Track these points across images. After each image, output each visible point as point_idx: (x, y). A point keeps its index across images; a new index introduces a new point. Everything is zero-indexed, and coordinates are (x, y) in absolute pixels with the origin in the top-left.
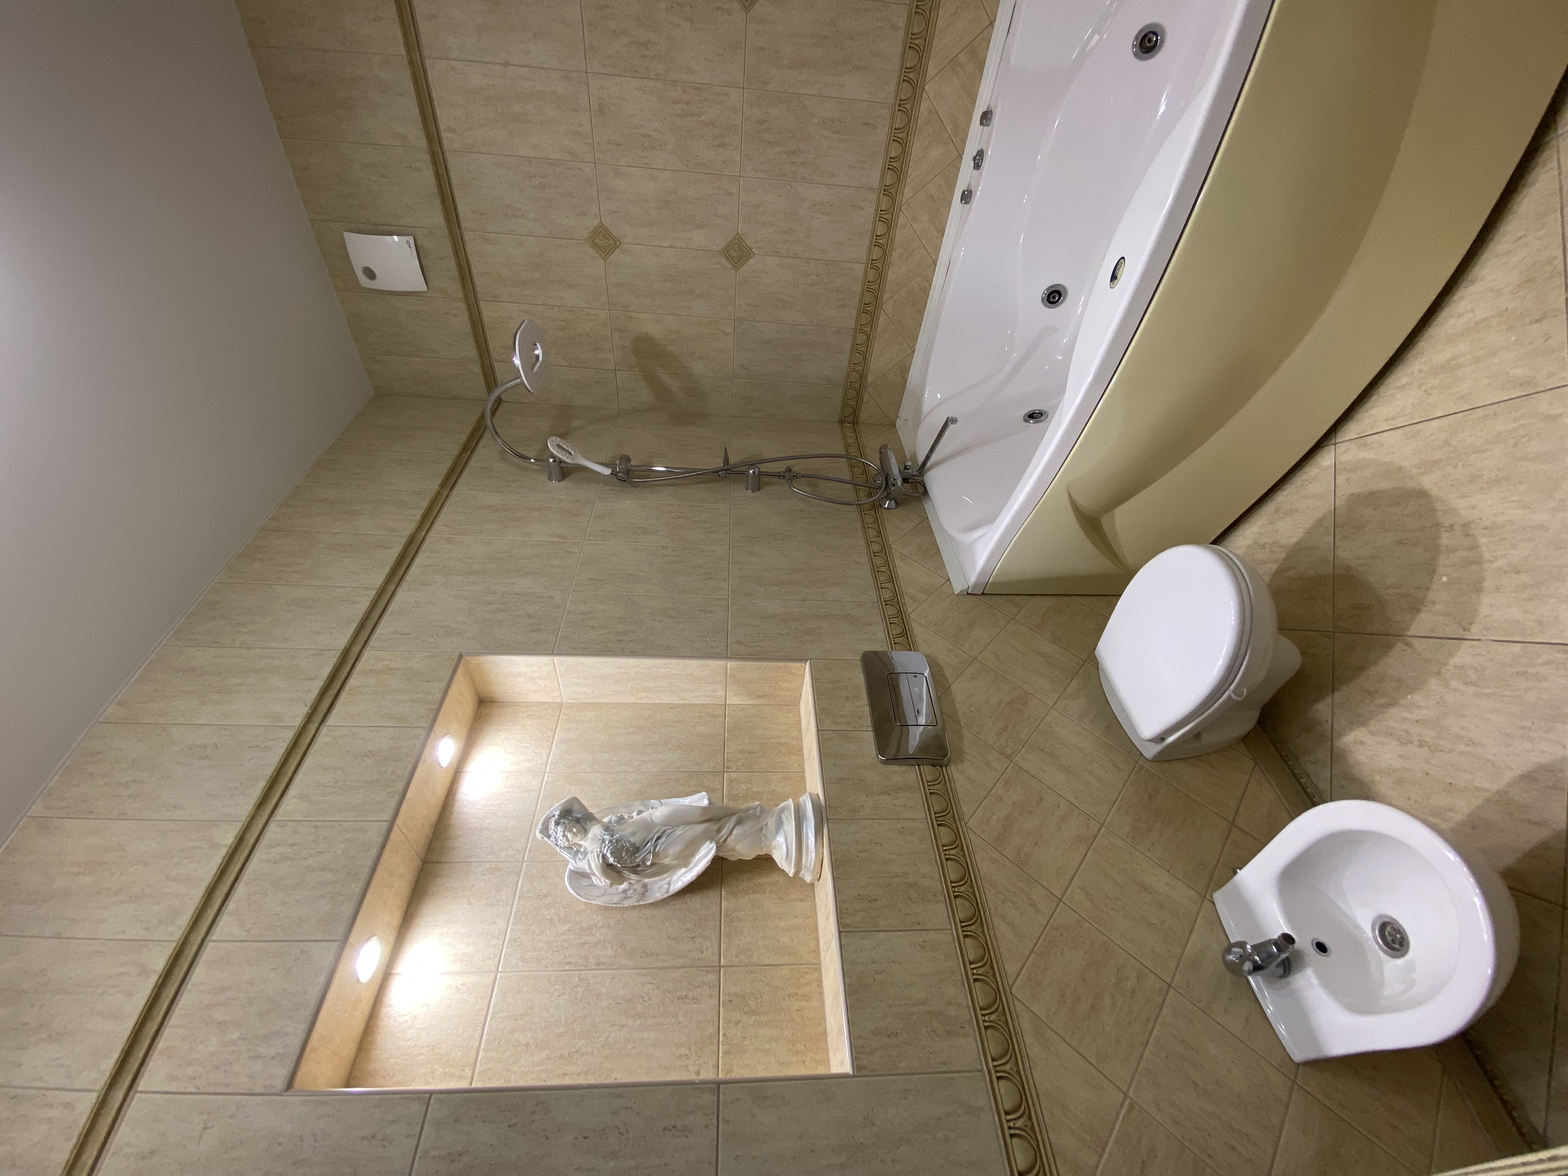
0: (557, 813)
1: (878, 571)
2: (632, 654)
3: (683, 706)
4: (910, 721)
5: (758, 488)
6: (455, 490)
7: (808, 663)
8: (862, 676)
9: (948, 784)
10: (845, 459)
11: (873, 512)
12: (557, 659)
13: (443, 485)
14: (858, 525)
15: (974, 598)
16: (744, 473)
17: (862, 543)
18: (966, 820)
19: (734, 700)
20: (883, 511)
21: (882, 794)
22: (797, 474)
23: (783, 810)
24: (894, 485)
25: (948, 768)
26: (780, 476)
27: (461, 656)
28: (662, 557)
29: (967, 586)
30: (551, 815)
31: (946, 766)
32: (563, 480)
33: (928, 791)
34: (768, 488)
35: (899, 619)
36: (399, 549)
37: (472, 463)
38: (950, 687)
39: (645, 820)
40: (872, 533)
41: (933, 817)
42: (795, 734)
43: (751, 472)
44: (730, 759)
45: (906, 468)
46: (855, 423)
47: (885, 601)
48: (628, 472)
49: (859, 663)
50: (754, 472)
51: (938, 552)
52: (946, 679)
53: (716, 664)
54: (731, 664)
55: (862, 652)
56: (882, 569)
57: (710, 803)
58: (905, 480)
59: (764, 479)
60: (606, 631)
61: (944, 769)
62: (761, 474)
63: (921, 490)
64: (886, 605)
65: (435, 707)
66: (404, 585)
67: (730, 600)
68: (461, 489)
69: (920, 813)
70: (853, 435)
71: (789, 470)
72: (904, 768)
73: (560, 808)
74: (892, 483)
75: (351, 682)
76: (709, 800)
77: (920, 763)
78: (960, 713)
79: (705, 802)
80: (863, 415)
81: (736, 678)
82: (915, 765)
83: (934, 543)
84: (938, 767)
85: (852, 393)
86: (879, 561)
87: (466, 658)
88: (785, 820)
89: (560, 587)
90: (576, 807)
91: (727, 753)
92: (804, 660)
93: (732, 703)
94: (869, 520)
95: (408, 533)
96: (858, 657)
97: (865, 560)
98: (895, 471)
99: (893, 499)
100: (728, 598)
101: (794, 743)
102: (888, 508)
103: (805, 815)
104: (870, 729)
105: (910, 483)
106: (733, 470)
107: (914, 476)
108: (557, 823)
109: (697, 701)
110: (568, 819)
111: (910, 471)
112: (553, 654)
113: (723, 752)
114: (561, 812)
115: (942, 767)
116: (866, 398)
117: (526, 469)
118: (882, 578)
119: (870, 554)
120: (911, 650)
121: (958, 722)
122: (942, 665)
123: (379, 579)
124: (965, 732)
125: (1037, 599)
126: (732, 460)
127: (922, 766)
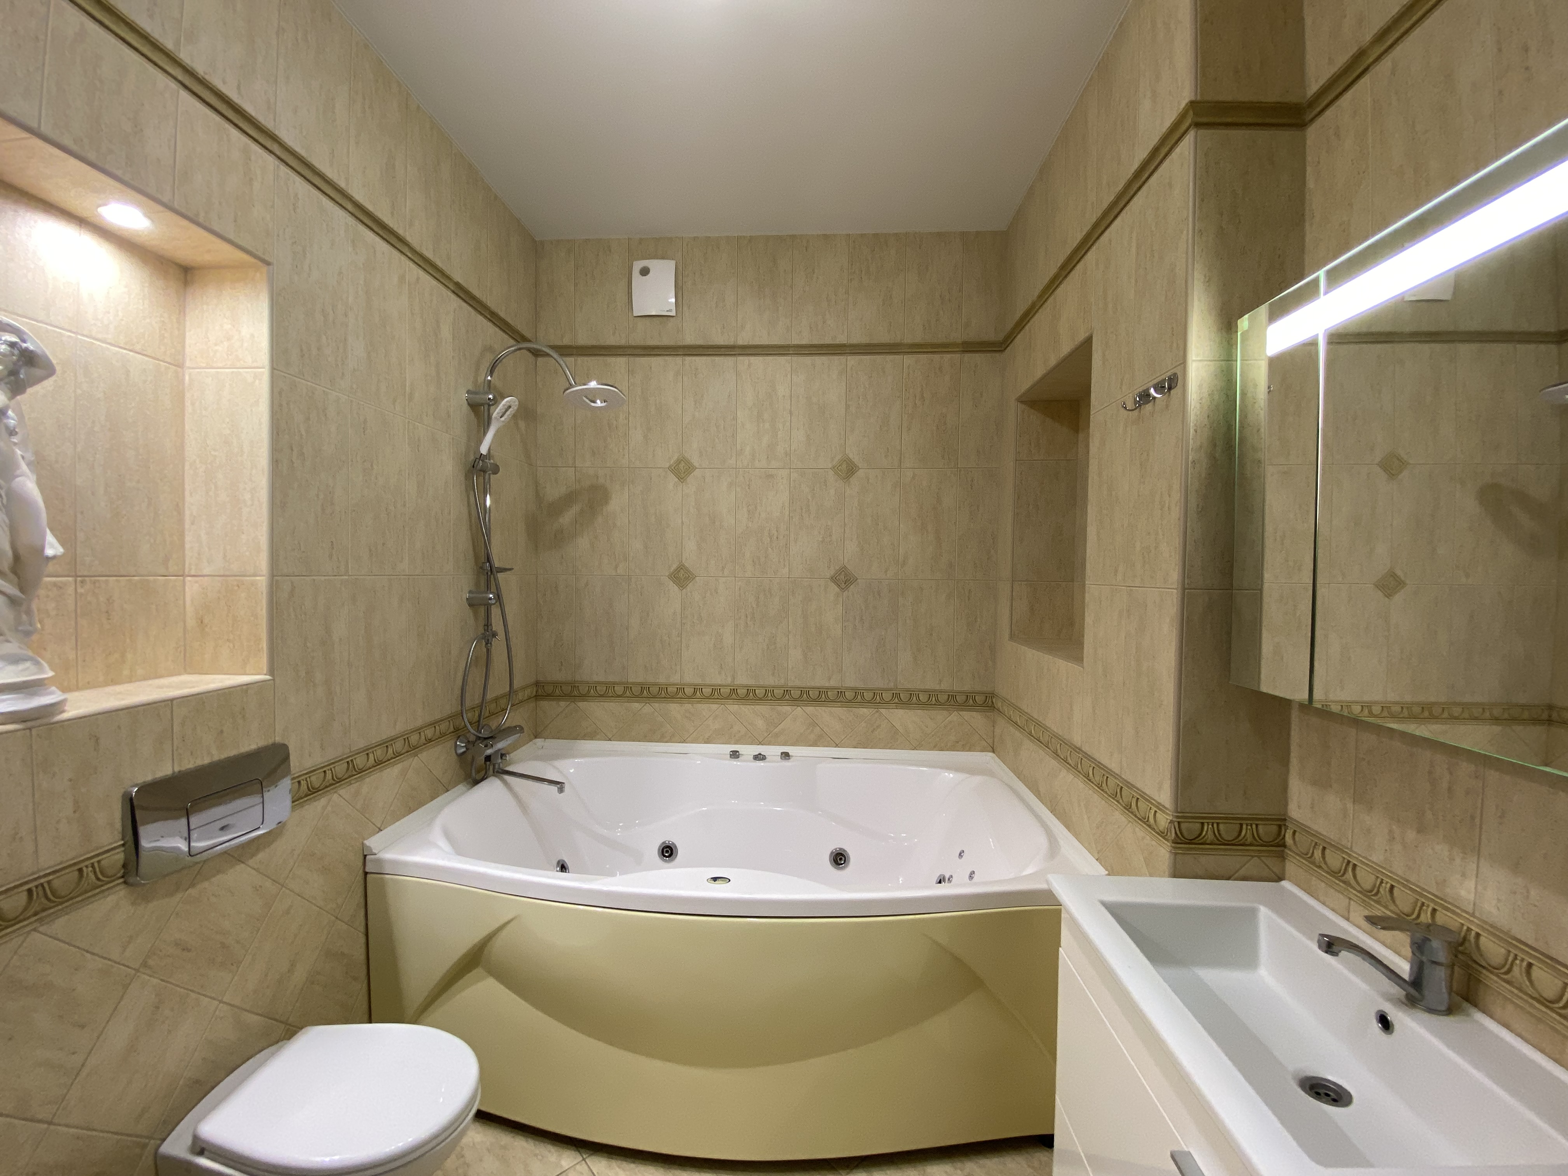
0: (29, 345)
1: (387, 746)
2: (275, 462)
3: (181, 521)
4: (195, 820)
5: (472, 604)
6: (453, 296)
7: (268, 677)
8: (253, 747)
9: (98, 890)
10: (508, 690)
11: (452, 729)
12: (265, 373)
13: (457, 284)
14: (438, 716)
15: (360, 864)
16: (488, 589)
17: (419, 723)
18: (41, 929)
19: (192, 588)
20: (453, 742)
21: (76, 802)
22: (491, 644)
23: (37, 663)
24: (486, 746)
25: (122, 886)
26: (487, 626)
27: (268, 264)
28: (393, 500)
29: (374, 851)
30: (25, 337)
31: (125, 882)
32: (469, 404)
33: (82, 865)
34: (471, 615)
35: (332, 782)
36: (391, 225)
37: (480, 318)
38: (243, 862)
39: (18, 467)
40: (429, 733)
41: (42, 881)
42: (140, 672)
43: (491, 596)
44: (97, 585)
45: (502, 755)
46: (537, 697)
47: (352, 761)
48: (483, 471)
49: (271, 741)
50: (491, 599)
51: (411, 811)
52: (253, 855)
53: (263, 562)
54: (262, 581)
55: (286, 743)
56: (390, 751)
57: (48, 559)
58: (488, 758)
59: (482, 610)
60: (304, 433)
61: (121, 880)
62: (488, 607)
63: (478, 777)
64: (348, 762)
65: (201, 220)
66: (351, 220)
67: (347, 577)
68: (455, 302)
69: (49, 859)
70: (526, 697)
71: (494, 635)
72: (118, 825)
73: (39, 351)
74: (489, 744)
75: (234, 132)
76: (54, 557)
77: (127, 846)
78: (206, 884)
79: (49, 552)
80: (545, 704)
81: (236, 588)
82: (123, 839)
83: (421, 804)
84: (122, 871)
85: (567, 689)
86: (399, 745)
87: (265, 269)
88: (21, 667)
89: (355, 386)
90: (37, 372)
91: (107, 581)
92: (271, 671)
93: (188, 584)
94: (443, 727)
95: (409, 239)
96: (278, 739)
97: (400, 728)
98: (500, 745)
99: (467, 749)
100: (349, 576)
101: (126, 672)
102: (456, 745)
103: (34, 694)
104: (177, 769)
105: (485, 763)
106: (492, 576)
107: (494, 766)
108: (12, 345)
109: (188, 538)
110: (18, 360)
111: (500, 761)
112: (273, 369)
113: (108, 573)
114: (32, 351)
115: (123, 877)
116: (563, 704)
117: (477, 369)
118: (379, 753)
119: (407, 734)
120: (293, 802)
121: (192, 885)
122: (273, 846)
123: (359, 196)
124: (179, 896)
125: (363, 940)
126: (500, 576)
127: (122, 849)
